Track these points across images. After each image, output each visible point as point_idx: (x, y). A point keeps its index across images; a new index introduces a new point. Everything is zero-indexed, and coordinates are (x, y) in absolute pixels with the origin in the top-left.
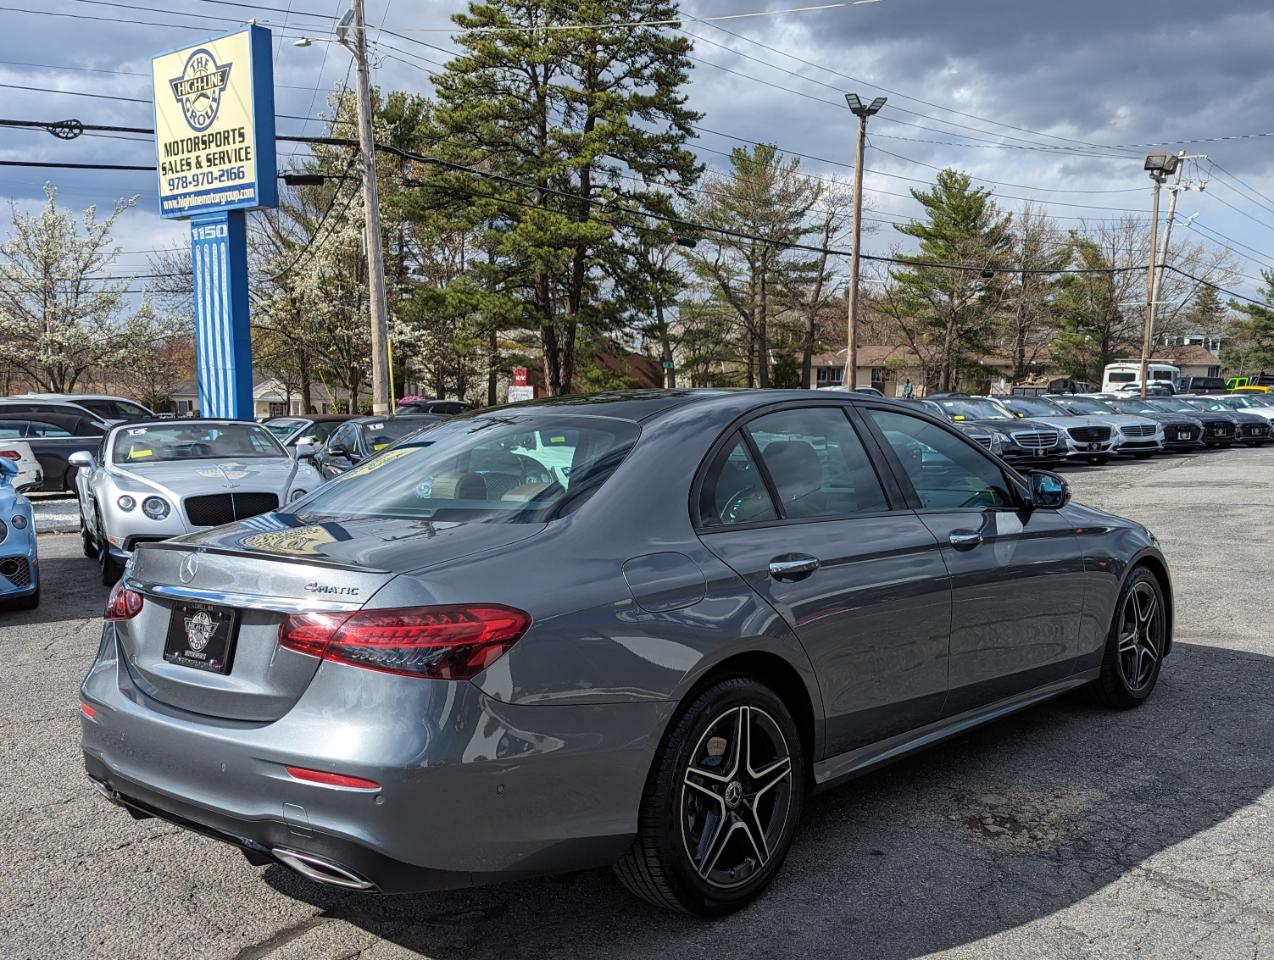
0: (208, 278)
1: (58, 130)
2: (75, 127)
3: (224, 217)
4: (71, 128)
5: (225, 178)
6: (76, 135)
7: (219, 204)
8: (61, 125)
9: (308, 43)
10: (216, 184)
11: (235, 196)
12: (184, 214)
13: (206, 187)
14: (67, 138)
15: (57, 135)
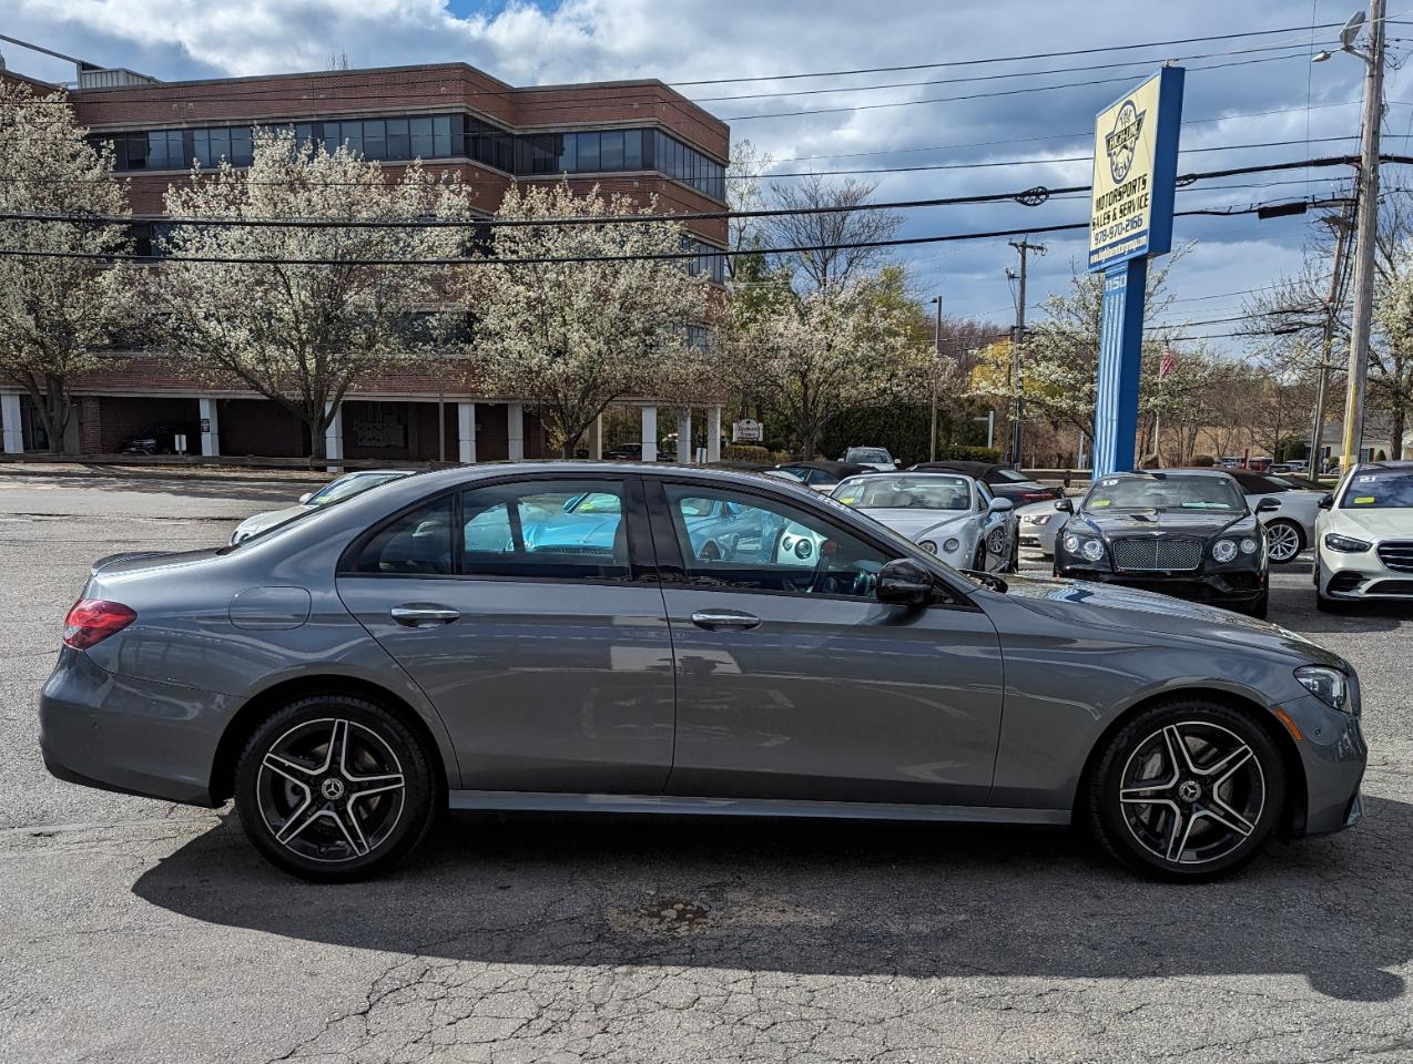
0: (1110, 330)
1: (1026, 199)
2: (1042, 193)
3: (1124, 267)
4: (1037, 195)
5: (1129, 228)
6: (1042, 201)
7: (1122, 255)
8: (1027, 194)
9: (1327, 57)
10: (1125, 235)
11: (1133, 245)
12: (1103, 266)
13: (1118, 238)
14: (1035, 205)
15: (1026, 203)
